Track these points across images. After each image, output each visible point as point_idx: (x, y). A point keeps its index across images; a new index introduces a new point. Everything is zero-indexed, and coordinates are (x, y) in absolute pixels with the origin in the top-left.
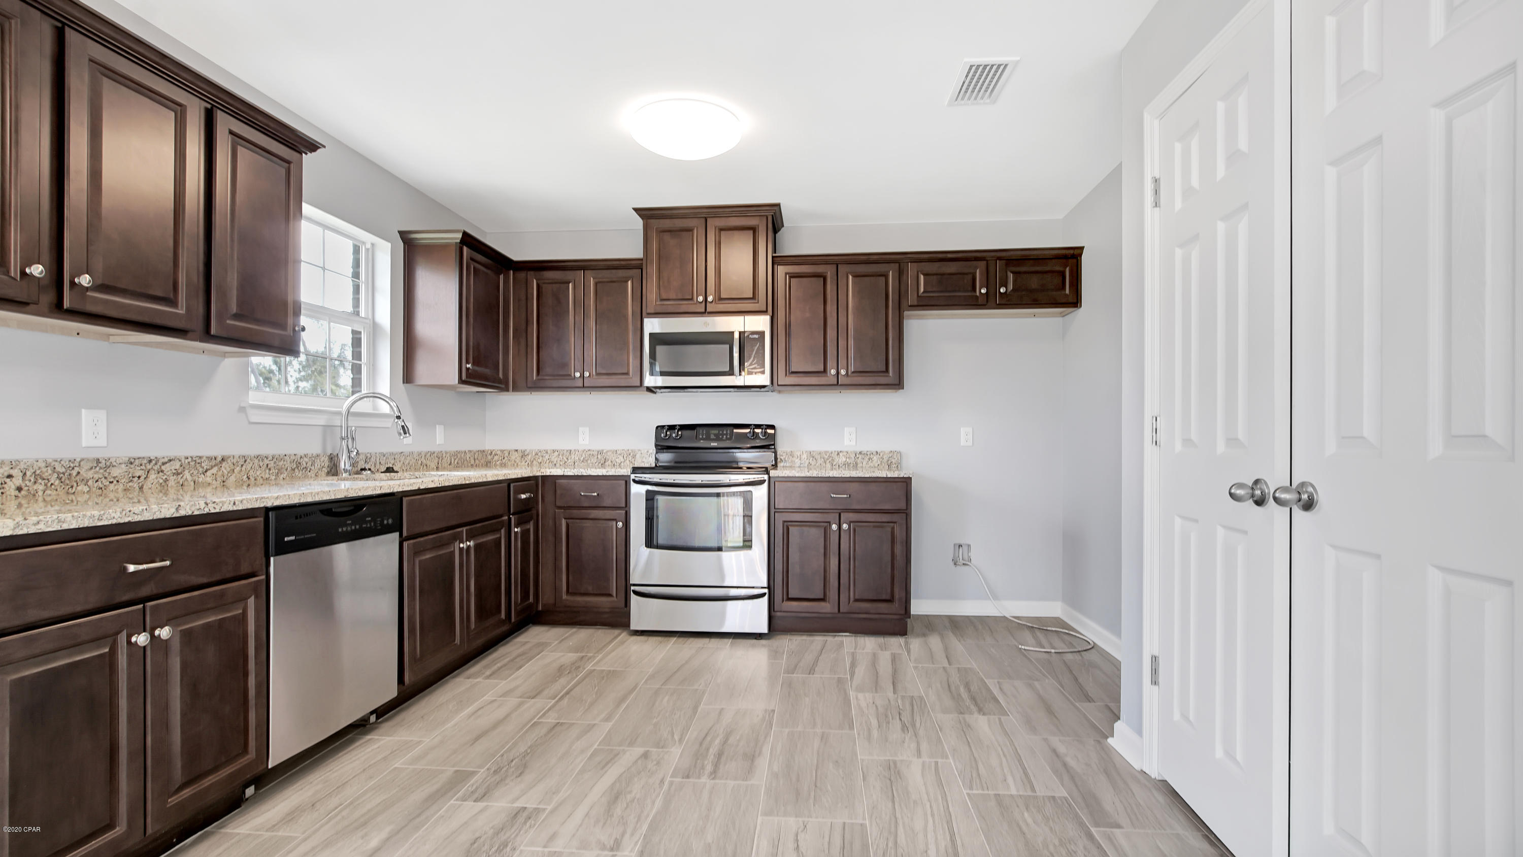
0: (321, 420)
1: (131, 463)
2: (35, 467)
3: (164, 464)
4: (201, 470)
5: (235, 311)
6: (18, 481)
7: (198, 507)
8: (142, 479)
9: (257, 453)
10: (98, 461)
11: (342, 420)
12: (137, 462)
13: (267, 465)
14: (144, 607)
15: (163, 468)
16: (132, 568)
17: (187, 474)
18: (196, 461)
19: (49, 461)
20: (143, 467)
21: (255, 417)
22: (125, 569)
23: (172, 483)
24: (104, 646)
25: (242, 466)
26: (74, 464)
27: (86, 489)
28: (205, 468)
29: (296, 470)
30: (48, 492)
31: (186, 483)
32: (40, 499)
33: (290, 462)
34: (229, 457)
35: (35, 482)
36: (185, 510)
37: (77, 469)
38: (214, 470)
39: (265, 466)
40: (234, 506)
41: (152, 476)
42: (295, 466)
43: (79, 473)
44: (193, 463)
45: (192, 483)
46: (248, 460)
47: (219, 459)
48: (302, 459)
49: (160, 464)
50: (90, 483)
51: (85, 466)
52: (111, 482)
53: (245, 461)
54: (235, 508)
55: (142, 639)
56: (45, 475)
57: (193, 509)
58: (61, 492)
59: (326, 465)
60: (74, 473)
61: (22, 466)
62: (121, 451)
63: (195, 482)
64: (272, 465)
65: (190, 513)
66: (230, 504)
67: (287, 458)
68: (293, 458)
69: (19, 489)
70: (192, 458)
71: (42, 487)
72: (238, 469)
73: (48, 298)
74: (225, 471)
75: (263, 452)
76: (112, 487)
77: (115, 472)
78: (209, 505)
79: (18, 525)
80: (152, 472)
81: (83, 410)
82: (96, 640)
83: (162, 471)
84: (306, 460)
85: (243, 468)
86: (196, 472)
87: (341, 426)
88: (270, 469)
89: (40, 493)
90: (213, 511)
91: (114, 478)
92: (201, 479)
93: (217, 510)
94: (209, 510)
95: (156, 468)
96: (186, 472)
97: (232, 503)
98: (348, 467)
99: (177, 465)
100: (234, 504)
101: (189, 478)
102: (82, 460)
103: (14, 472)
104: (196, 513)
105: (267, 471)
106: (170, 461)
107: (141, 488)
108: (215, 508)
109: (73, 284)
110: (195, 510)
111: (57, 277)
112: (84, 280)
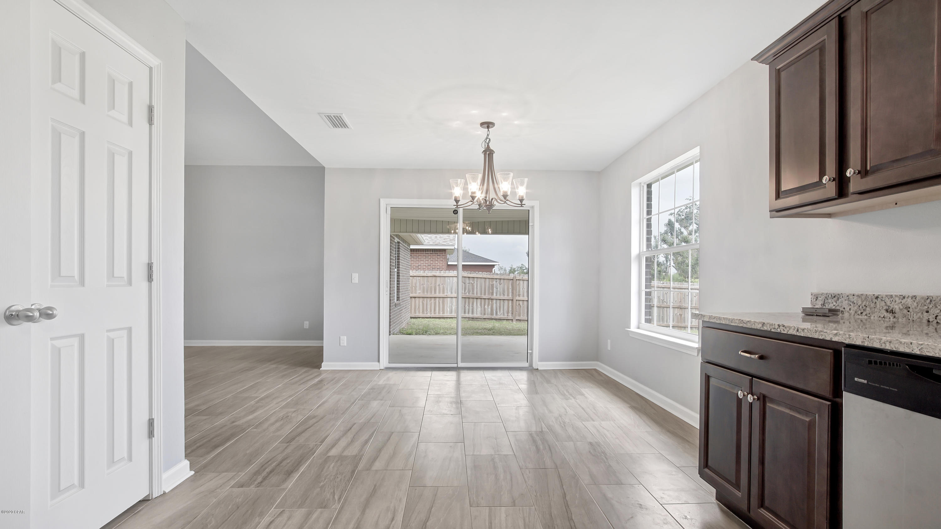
7: (774, 327)
14: (752, 380)
24: (735, 389)
36: (767, 327)
40: (797, 333)
54: (798, 334)
66: (794, 330)
78: (780, 327)
82: (733, 385)
94: (781, 331)
97: (796, 330)
100: (798, 330)
108: (784, 330)
110: (772, 328)
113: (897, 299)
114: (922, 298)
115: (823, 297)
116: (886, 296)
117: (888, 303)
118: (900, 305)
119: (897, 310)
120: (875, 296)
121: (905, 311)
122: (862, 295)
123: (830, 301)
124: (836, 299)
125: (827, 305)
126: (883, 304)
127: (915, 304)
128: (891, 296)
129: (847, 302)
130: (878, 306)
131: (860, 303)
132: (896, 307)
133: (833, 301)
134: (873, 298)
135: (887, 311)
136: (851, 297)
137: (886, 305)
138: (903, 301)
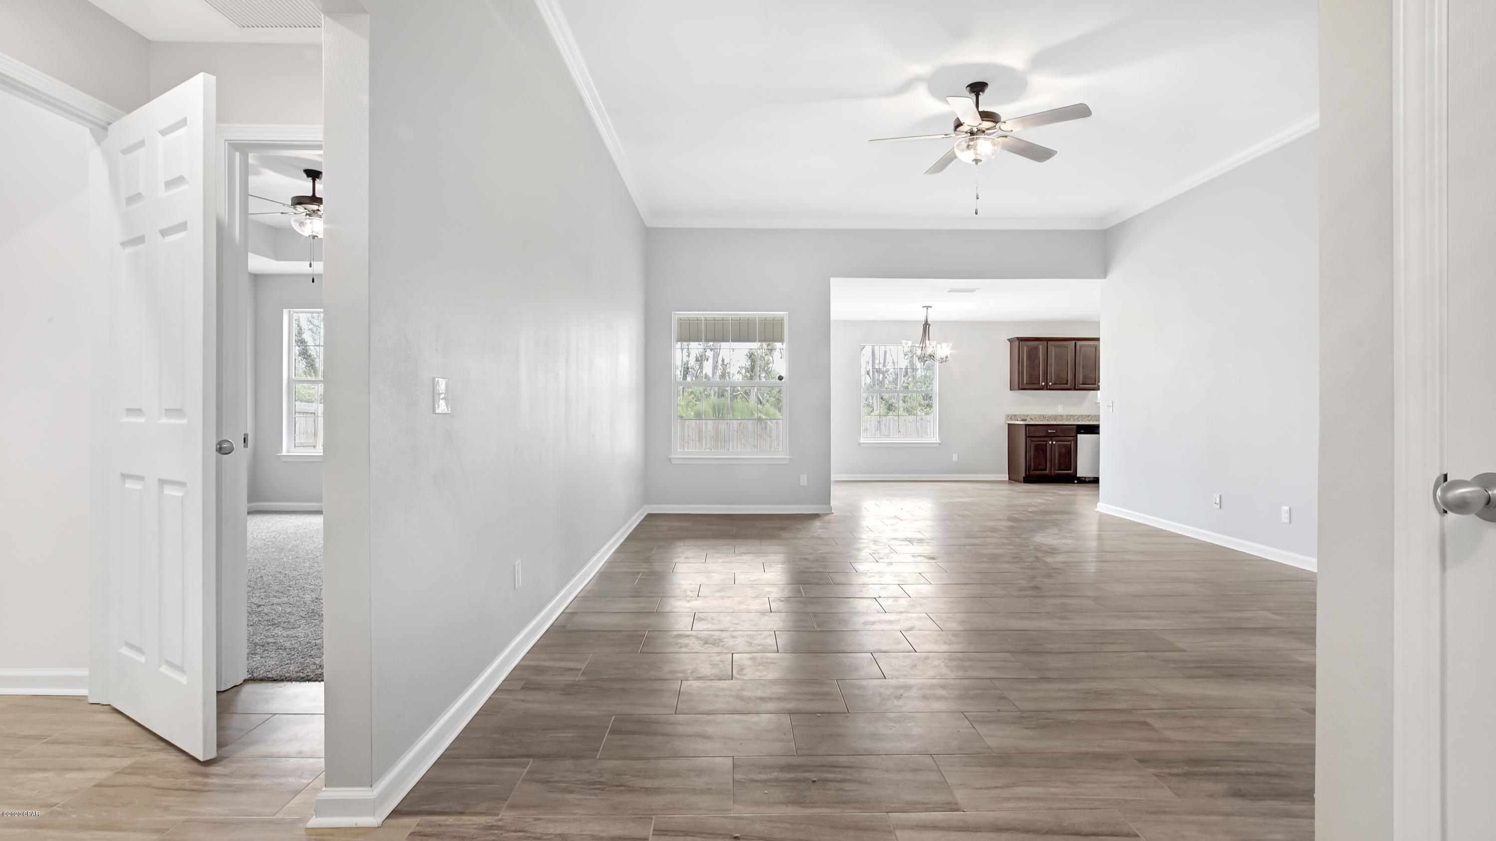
2: (1049, 416)
5: (1082, 383)
6: (1047, 418)
8: (1069, 419)
14: (1052, 438)
16: (1049, 431)
18: (1083, 416)
24: (1045, 443)
25: (1094, 417)
27: (1058, 420)
34: (1091, 415)
35: (1050, 418)
38: (1086, 418)
41: (1072, 419)
47: (1088, 415)
55: (1050, 443)
60: (1056, 417)
73: (1045, 387)
77: (1064, 417)
86: (1082, 418)
95: (1073, 417)
111: (1047, 384)
112: (1050, 384)
115: (1010, 415)
122: (1025, 415)
123: (1013, 416)
125: (1012, 418)
131: (1024, 417)
136: (1021, 416)
137: (1030, 417)
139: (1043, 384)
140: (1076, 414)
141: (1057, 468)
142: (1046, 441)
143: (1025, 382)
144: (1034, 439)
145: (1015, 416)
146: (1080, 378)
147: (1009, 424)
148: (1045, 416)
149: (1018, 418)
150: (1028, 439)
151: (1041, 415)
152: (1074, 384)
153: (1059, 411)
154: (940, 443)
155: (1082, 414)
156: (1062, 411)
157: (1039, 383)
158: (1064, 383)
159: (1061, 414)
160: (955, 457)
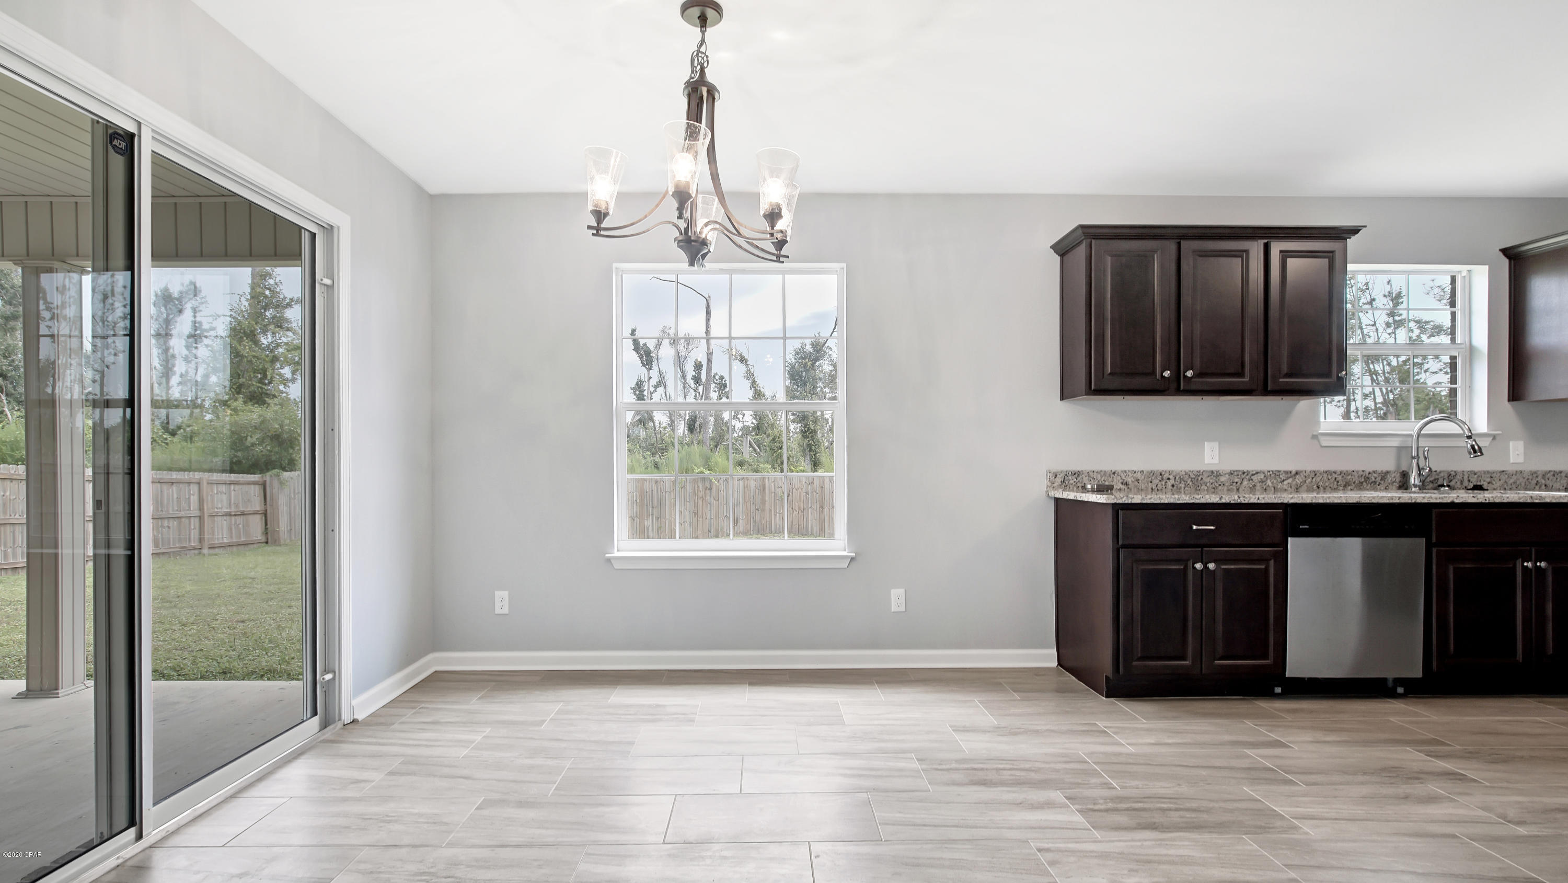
0: (1395, 442)
1: (1232, 474)
2: (1180, 475)
3: (1253, 475)
4: (1279, 480)
5: (1285, 372)
6: (1172, 481)
8: (1239, 484)
9: (1326, 469)
10: (1212, 472)
11: (1412, 442)
12: (1236, 473)
13: (1336, 478)
14: (1202, 550)
15: (1252, 477)
16: (1195, 527)
17: (1269, 483)
18: (1276, 474)
19: (1187, 471)
20: (1239, 477)
21: (1325, 442)
22: (1192, 527)
23: (1258, 487)
24: (1181, 565)
25: (1313, 478)
26: (1199, 474)
27: (1206, 488)
28: (1283, 478)
29: (1364, 483)
30: (1186, 488)
31: (1268, 488)
32: (1183, 492)
33: (1358, 477)
34: (1302, 472)
35: (1180, 483)
37: (1201, 476)
38: (1290, 481)
39: (1334, 479)
41: (1245, 483)
42: (1363, 480)
43: (1202, 479)
44: (1273, 475)
45: (1273, 489)
46: (1318, 474)
47: (1294, 473)
48: (1370, 475)
49: (1250, 474)
50: (1208, 484)
51: (1205, 475)
52: (1220, 485)
53: (1315, 475)
55: (1199, 566)
56: (1185, 479)
57: (1230, 499)
58: (1193, 490)
59: (1398, 480)
60: (1200, 479)
61: (1174, 474)
62: (1227, 467)
63: (1274, 488)
64: (1340, 478)
65: (1228, 502)
67: (1355, 473)
68: (1361, 473)
69: (1173, 486)
70: (1272, 471)
71: (1183, 486)
72: (1310, 480)
73: (1173, 386)
74: (1298, 481)
75: (1332, 468)
76: (1220, 488)
77: (1223, 479)
79: (1143, 499)
80: (1245, 480)
81: (1206, 443)
82: (1177, 561)
83: (1252, 480)
84: (1375, 475)
85: (1314, 480)
86: (1275, 482)
87: (1412, 447)
88: (1338, 482)
89: (1183, 489)
90: (1243, 502)
91: (1222, 482)
92: (1280, 485)
93: (1246, 502)
94: (1241, 501)
95: (1248, 477)
96: (1269, 481)
98: (1417, 482)
99: (1262, 476)
101: (1270, 484)
102: (1204, 471)
103: (1171, 477)
104: (1232, 502)
105: (1336, 483)
106: (1257, 473)
107: (1238, 490)
109: (1185, 377)
111: (1177, 374)
112: (1189, 373)
113: (1130, 474)
114: (1148, 472)
115: (1062, 475)
116: (1122, 471)
117: (1123, 477)
118: (1132, 478)
119: (1130, 483)
120: (1113, 471)
121: (1136, 483)
122: (1101, 471)
123: (1070, 478)
124: (1076, 475)
125: (1067, 482)
126: (1119, 478)
127: (1143, 477)
128: (1126, 472)
129: (1087, 478)
130: (1115, 480)
131: (1099, 478)
132: (1130, 480)
133: (1073, 477)
134: (1111, 473)
135: (1122, 483)
136: (1091, 474)
137: (1121, 479)
138: (1134, 475)
139: (1167, 374)
140: (1259, 469)
141: (1220, 650)
142: (1184, 561)
143: (1109, 369)
144: (1141, 553)
145: (1076, 474)
146: (1282, 356)
147: (1057, 500)
148: (1166, 476)
149: (1086, 480)
150: (1121, 551)
151: (1152, 473)
152: (1262, 375)
153: (1208, 460)
154: (852, 559)
155: (1274, 468)
156: (1216, 461)
157: (1153, 373)
158: (1232, 371)
159: (1214, 469)
160: (897, 599)
